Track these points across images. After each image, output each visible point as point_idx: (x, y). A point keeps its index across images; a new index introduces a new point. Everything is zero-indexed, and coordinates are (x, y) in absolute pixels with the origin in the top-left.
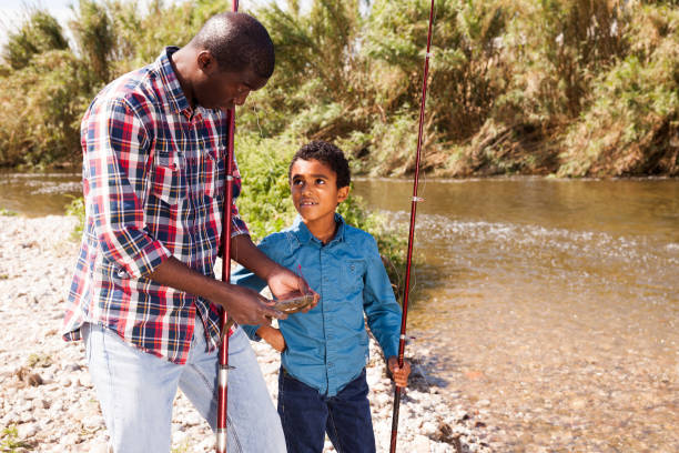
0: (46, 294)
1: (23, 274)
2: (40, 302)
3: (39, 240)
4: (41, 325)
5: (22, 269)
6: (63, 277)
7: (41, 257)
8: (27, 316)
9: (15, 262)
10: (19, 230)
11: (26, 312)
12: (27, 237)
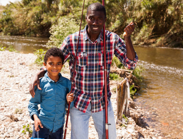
0: (24, 84)
1: (19, 75)
2: (22, 87)
3: (25, 62)
4: (21, 96)
5: (18, 73)
6: (30, 78)
7: (25, 69)
8: (18, 92)
9: (16, 70)
10: (20, 58)
11: (17, 91)
12: (22, 60)
